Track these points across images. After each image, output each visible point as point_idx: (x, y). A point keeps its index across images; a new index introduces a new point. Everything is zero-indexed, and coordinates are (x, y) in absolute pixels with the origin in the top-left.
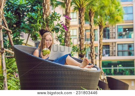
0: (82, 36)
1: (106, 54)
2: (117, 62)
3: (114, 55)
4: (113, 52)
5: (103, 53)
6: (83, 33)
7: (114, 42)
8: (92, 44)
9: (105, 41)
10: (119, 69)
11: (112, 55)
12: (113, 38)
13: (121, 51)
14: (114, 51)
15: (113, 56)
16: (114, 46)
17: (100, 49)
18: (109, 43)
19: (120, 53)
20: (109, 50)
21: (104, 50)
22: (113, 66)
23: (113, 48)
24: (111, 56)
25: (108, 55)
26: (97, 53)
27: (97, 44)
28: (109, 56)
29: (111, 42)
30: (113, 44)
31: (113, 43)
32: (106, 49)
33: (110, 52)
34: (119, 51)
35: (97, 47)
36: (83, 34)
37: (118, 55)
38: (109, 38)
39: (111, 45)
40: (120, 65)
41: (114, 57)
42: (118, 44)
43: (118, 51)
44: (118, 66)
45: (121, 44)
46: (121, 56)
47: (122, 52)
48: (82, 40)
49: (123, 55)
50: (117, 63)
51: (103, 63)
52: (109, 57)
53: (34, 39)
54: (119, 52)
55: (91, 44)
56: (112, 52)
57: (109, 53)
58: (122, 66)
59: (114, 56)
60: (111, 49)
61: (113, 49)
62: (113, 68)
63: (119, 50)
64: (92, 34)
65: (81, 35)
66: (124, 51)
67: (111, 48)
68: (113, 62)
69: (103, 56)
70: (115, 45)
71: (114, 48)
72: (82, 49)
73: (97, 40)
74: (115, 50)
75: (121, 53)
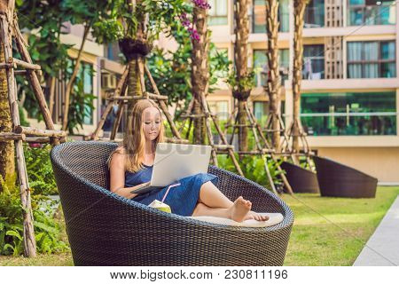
0: (242, 36)
1: (315, 71)
2: (344, 95)
3: (336, 74)
4: (335, 65)
5: (303, 68)
6: (245, 26)
7: (338, 37)
8: (272, 56)
9: (311, 32)
10: (351, 117)
11: (331, 74)
12: (333, 25)
13: (357, 64)
14: (338, 63)
15: (333, 77)
16: (338, 48)
17: (294, 68)
18: (322, 38)
19: (355, 70)
20: (323, 61)
21: (308, 60)
22: (332, 108)
23: (333, 54)
24: (328, 77)
25: (318, 75)
26: (288, 69)
27: (288, 42)
28: (323, 77)
29: (328, 37)
30: (333, 40)
31: (335, 39)
32: (313, 58)
33: (326, 66)
34: (353, 64)
35: (288, 49)
36: (244, 30)
37: (348, 77)
38: (322, 25)
39: (329, 46)
40: (355, 106)
41: (336, 80)
42: (348, 42)
43: (348, 64)
44: (348, 106)
45: (357, 42)
46: (358, 77)
47: (360, 67)
48: (242, 49)
49: (363, 76)
50: (347, 97)
51: (304, 99)
52: (323, 80)
53: (101, 40)
54: (351, 67)
55: (270, 55)
56: (331, 65)
57: (322, 68)
58: (360, 107)
59: (338, 77)
60: (327, 58)
61: (333, 57)
62: (332, 114)
63: (351, 60)
64: (273, 27)
65: (239, 34)
66: (365, 63)
67: (327, 53)
68: (333, 95)
69: (306, 77)
70: (339, 45)
71: (338, 53)
72: (241, 74)
73: (288, 31)
74: (339, 59)
75: (358, 70)
